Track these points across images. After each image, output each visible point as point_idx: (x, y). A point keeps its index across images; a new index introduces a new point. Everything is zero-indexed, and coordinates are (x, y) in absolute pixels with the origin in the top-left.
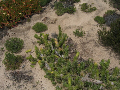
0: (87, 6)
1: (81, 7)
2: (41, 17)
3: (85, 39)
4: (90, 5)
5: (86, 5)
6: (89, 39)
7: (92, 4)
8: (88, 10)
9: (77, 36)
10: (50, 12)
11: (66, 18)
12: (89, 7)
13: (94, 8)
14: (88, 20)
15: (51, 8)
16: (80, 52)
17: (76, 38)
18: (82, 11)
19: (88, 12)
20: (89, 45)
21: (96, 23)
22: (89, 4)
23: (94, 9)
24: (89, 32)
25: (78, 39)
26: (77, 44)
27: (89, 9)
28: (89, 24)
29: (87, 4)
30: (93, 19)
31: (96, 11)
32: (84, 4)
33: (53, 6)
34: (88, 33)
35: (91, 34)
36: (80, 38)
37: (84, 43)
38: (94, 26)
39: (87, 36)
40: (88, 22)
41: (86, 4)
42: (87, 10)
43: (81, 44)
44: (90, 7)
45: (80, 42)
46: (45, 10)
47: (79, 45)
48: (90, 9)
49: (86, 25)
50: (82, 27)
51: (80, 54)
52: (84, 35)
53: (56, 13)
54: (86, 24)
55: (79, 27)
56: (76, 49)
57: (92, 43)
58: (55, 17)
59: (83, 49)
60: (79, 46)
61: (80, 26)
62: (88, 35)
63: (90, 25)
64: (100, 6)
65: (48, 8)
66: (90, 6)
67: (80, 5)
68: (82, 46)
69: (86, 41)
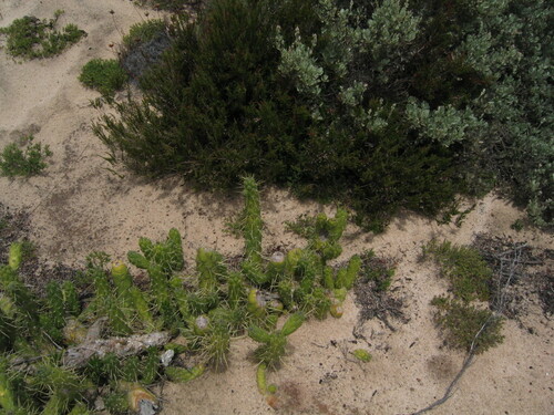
0: (36, 29)
1: (9, 41)
3: (59, 178)
4: (48, 23)
5: (32, 25)
6: (78, 172)
8: (45, 45)
9: (17, 177)
12: (48, 32)
13: (70, 29)
14: (56, 90)
16: (49, 243)
17: (16, 185)
18: (17, 60)
19: (46, 57)
20: (83, 199)
21: (95, 96)
22: (41, 19)
23: (74, 35)
24: (72, 141)
25: (26, 189)
26: (28, 211)
27: (46, 40)
28: (63, 105)
29: (34, 20)
30: (74, 79)
31: (83, 40)
32: (17, 22)
34: (67, 148)
35: (79, 150)
37: (59, 199)
38: (87, 111)
39: (67, 160)
40: (54, 102)
41: (29, 20)
42: (39, 48)
43: (48, 205)
44: (52, 31)
45: (38, 201)
47: (37, 215)
48: (54, 40)
49: (51, 116)
50: (35, 129)
51: (53, 251)
52: (52, 163)
54: (50, 112)
55: (17, 131)
56: (26, 239)
57: (93, 185)
59: (59, 225)
60: (39, 221)
61: (21, 129)
62: (71, 156)
63: (68, 108)
64: (95, 17)
66: (51, 26)
68: (51, 213)
69: (65, 187)
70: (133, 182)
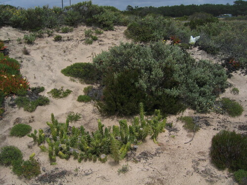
0: (58, 91)
1: (52, 95)
2: (8, 122)
3: (83, 121)
6: (88, 119)
7: (62, 87)
9: (73, 122)
10: (15, 112)
11: (42, 111)
13: (67, 90)
14: (71, 104)
15: (12, 107)
18: (56, 99)
19: (64, 97)
20: (93, 124)
21: (83, 104)
23: (69, 92)
27: (62, 93)
28: (75, 107)
29: (57, 89)
30: (75, 101)
31: (72, 92)
32: (52, 90)
33: (13, 105)
34: (82, 115)
36: (77, 122)
38: (82, 107)
40: (73, 106)
41: (55, 90)
42: (61, 95)
46: (5, 113)
48: (64, 93)
53: (25, 110)
54: (73, 108)
57: (93, 121)
58: (27, 115)
61: (67, 112)
63: (77, 107)
64: (72, 87)
65: (8, 109)
66: (62, 90)
67: (48, 93)
70: (103, 118)
